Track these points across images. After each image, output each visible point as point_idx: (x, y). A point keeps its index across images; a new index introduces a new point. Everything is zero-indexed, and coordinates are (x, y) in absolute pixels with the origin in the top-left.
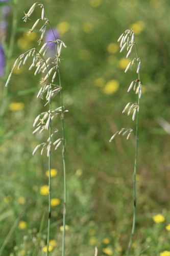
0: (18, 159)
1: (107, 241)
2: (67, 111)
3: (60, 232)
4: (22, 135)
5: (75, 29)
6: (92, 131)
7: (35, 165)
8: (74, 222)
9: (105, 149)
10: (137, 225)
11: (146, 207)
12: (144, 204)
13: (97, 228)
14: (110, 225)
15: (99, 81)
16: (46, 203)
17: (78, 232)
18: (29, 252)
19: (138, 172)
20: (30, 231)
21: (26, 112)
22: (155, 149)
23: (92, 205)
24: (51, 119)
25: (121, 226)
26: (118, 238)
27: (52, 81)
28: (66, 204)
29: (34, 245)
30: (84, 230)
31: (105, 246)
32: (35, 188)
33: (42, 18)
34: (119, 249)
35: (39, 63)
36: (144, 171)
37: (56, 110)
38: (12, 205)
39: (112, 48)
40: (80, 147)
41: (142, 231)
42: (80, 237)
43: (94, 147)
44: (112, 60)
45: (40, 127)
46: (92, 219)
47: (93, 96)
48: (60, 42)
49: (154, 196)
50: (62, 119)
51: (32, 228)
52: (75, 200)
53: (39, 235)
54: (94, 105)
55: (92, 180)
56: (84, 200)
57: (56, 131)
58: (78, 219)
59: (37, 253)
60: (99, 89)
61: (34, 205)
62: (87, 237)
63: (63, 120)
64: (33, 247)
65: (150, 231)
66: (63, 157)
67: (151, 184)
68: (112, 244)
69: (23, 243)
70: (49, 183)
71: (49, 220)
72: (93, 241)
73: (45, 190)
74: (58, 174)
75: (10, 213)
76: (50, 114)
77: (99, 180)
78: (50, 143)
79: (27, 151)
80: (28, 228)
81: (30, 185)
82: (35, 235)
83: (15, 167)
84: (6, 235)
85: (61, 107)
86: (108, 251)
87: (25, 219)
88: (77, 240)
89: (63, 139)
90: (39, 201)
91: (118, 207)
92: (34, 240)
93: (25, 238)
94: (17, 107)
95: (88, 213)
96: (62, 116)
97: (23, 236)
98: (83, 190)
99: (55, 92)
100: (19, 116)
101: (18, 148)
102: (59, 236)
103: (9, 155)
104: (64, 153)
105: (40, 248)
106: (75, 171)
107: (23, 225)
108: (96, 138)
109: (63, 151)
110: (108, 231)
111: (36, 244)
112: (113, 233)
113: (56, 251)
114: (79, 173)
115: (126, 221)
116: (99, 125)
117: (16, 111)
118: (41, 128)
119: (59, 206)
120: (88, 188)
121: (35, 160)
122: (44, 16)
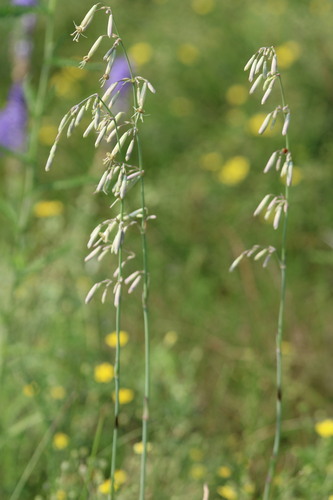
0: (50, 311)
1: (225, 472)
2: (153, 217)
3: (133, 454)
4: (59, 265)
5: (164, 58)
6: (197, 257)
7: (84, 322)
8: (161, 434)
9: (222, 292)
10: (285, 441)
11: (303, 407)
12: (299, 399)
13: (206, 446)
14: (231, 440)
15: (210, 159)
16: (106, 398)
17: (167, 454)
18: (72, 494)
19: (286, 338)
20: (74, 454)
21: (67, 220)
22: (320, 292)
23: (197, 400)
24: (122, 233)
25: (254, 442)
26: (247, 467)
27: (127, 158)
28: (148, 400)
29: (82, 480)
30: (181, 451)
31: (222, 482)
32: (85, 369)
33: (109, 34)
34: (249, 488)
35: (102, 123)
36: (298, 336)
37: (132, 215)
38: (40, 400)
39: (236, 94)
40: (173, 290)
41: (295, 452)
42: (174, 465)
43: (201, 288)
44: (235, 119)
45: (99, 248)
46: (195, 429)
47: (199, 188)
48: (142, 82)
49: (317, 385)
50: (142, 233)
51: (78, 448)
52: (162, 391)
53: (91, 461)
54: (200, 207)
55: (196, 354)
56: (180, 392)
57: (130, 257)
58: (169, 430)
59: (88, 495)
60: (211, 175)
61: (82, 402)
62: (186, 465)
63: (144, 235)
64: (80, 483)
65: (310, 452)
66: (144, 306)
67: (312, 360)
68: (235, 478)
69: (60, 476)
70: (117, 359)
71: (115, 432)
72: (197, 472)
73: (104, 373)
74: (130, 342)
75: (36, 419)
76: (121, 223)
77: (210, 353)
78: (121, 280)
79: (68, 295)
80: (71, 447)
81: (76, 363)
82: (83, 460)
83: (45, 327)
84: (27, 460)
85: (141, 210)
86: (228, 492)
87: (65, 429)
88: (167, 469)
89: (144, 272)
90: (93, 395)
91: (248, 405)
92: (83, 470)
93: (65, 466)
94: (49, 209)
95: (190, 416)
96: (144, 226)
97: (60, 462)
98: (179, 372)
99: (130, 179)
100: (52, 226)
101: (52, 290)
102: (132, 462)
103: (34, 303)
104: (146, 300)
105: (95, 486)
106: (162, 336)
107: (61, 442)
108: (206, 270)
109: (144, 295)
110: (227, 452)
111: (86, 479)
112: (239, 457)
113: (126, 493)
114: (171, 339)
115: (262, 434)
116: (210, 245)
117: (47, 218)
118: (101, 251)
119: (133, 405)
120: (189, 369)
121: (84, 313)
122: (113, 31)
